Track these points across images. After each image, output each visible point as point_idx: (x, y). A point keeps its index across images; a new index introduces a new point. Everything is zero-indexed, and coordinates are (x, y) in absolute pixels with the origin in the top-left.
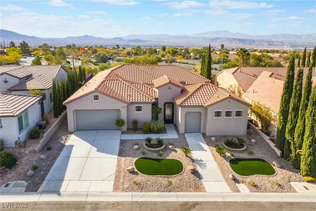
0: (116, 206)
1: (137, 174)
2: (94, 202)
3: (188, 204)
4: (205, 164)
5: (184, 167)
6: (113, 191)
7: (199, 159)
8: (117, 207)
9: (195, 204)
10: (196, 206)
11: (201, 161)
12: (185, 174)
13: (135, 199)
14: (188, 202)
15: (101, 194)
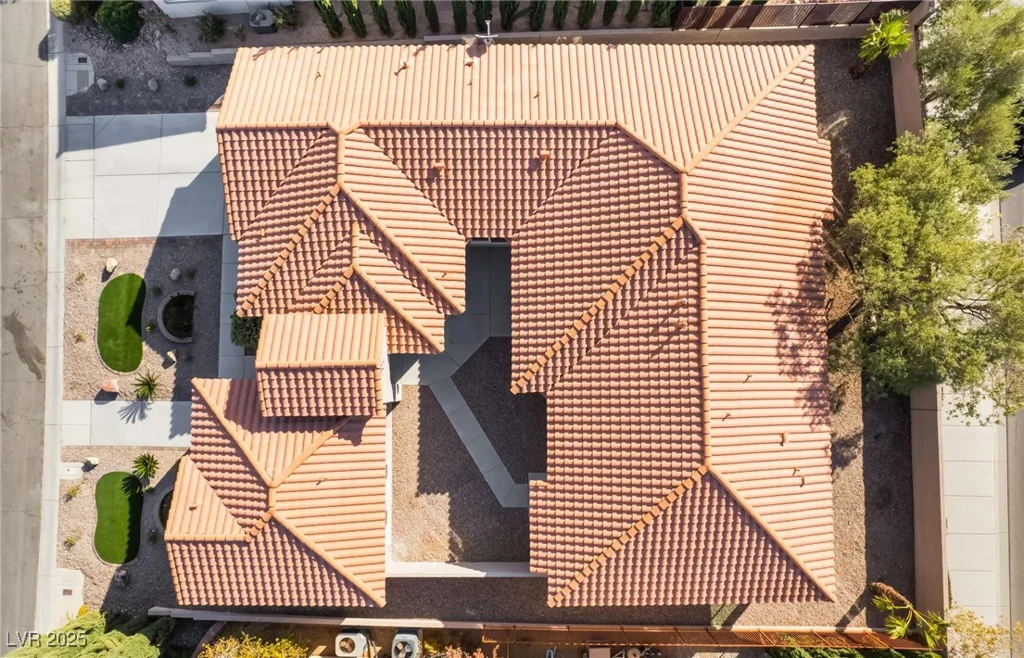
0: (36, 248)
1: (104, 279)
2: (46, 214)
3: (39, 361)
4: (134, 421)
5: (121, 373)
6: (68, 241)
7: (146, 412)
8: (34, 250)
9: (40, 375)
10: (34, 375)
11: (143, 416)
12: (104, 371)
13: (51, 279)
14: (44, 363)
15: (62, 221)
